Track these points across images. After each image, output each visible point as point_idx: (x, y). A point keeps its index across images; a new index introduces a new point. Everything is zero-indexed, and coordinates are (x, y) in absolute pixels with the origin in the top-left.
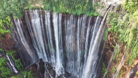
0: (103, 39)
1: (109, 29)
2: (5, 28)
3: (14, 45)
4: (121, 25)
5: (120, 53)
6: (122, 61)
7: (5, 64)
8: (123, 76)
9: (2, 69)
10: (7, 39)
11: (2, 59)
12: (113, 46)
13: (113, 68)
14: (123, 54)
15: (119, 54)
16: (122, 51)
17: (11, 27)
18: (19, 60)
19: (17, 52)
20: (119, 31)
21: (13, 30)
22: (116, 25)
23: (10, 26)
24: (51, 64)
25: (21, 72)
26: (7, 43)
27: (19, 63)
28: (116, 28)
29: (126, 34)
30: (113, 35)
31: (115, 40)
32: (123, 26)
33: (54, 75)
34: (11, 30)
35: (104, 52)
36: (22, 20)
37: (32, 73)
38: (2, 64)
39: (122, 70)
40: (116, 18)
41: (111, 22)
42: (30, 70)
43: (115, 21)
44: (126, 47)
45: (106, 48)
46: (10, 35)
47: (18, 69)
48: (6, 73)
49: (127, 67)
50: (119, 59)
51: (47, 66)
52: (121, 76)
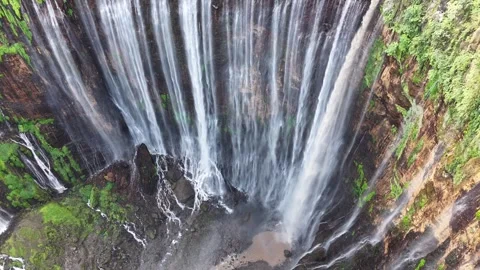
0: (363, 79)
1: (390, 48)
2: (4, 36)
3: (42, 97)
4: (438, 33)
5: (425, 137)
6: (427, 165)
7: (18, 163)
8: (426, 214)
9: (9, 179)
10: (17, 79)
11: (4, 146)
12: (399, 109)
13: (393, 182)
14: (433, 140)
15: (419, 138)
16: (432, 130)
17: (24, 31)
18: (65, 148)
19: (56, 121)
20: (427, 55)
21: (34, 44)
22: (420, 31)
23: (20, 31)
24: (177, 162)
25: (77, 190)
26: (18, 92)
27: (66, 158)
28: (416, 46)
29: (452, 70)
30: (404, 71)
31: (410, 89)
32: (445, 39)
33: (188, 199)
34: (27, 44)
35: (362, 128)
36: (63, 9)
37: (112, 191)
38: (6, 164)
39: (425, 196)
40: (420, 7)
41: (398, 19)
42: (106, 181)
43: (415, 19)
44: (447, 117)
45: (372, 113)
46: (25, 61)
47: (66, 179)
48: (24, 193)
49: (443, 187)
50: (416, 156)
51: (164, 169)
52: (420, 214)
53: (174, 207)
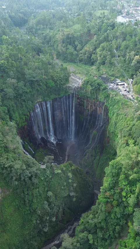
10: (25, 130)
27: (32, 145)
46: (26, 125)
53: (52, 147)
